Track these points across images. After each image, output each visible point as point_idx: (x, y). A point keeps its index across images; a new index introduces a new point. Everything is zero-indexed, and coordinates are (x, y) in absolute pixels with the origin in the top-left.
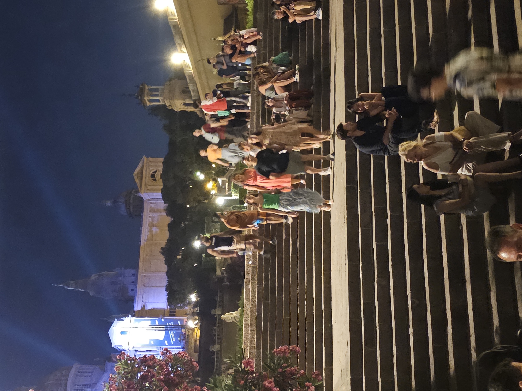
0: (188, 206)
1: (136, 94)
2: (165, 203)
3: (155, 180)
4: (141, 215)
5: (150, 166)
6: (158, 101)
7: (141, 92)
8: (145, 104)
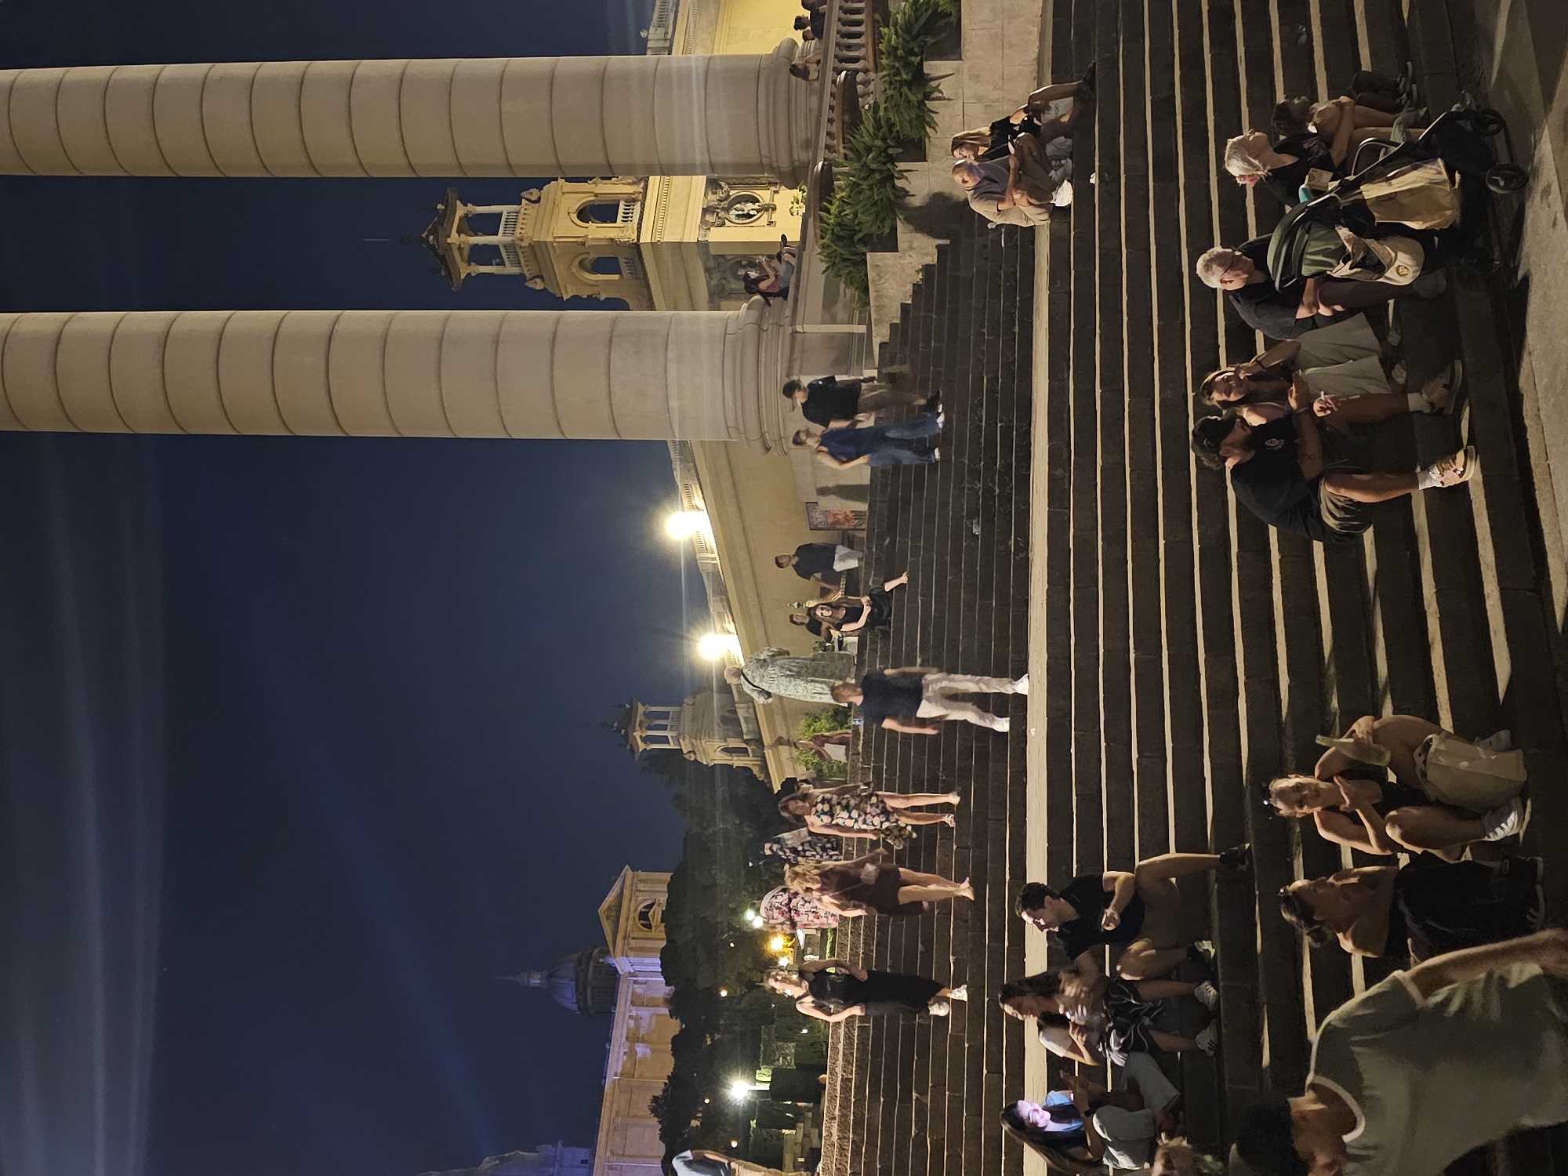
0: (724, 993)
1: (616, 724)
2: (667, 984)
3: (649, 926)
4: (611, 1013)
5: (640, 891)
6: (665, 740)
7: (628, 719)
8: (636, 750)
